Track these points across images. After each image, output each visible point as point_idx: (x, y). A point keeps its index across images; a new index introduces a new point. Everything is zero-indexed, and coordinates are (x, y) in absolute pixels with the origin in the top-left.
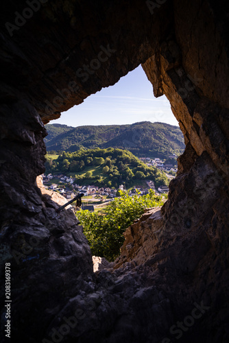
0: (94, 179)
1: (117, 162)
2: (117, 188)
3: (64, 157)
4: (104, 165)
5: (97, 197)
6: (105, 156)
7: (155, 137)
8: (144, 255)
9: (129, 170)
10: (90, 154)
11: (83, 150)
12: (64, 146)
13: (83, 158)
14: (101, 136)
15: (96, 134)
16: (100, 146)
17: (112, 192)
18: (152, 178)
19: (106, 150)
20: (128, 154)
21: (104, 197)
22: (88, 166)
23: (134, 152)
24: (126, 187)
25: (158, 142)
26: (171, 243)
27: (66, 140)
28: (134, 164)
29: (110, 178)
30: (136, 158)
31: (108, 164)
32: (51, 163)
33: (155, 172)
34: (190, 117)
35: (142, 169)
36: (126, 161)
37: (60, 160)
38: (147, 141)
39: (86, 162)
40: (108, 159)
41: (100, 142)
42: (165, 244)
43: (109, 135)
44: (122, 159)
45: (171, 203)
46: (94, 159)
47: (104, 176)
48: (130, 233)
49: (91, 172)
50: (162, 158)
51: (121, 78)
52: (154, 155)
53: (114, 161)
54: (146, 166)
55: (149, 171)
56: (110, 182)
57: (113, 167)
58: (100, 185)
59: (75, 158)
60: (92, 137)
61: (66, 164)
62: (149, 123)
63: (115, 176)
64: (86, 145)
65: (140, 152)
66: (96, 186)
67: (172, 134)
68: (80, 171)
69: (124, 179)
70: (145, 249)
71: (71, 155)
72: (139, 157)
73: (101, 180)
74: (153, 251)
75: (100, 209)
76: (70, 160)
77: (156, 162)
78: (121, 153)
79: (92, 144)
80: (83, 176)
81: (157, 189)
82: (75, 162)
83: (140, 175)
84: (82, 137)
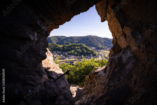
0: (74, 53)
1: (81, 48)
2: (81, 56)
3: (65, 46)
4: (77, 49)
5: (75, 59)
6: (77, 46)
7: (93, 40)
8: (98, 93)
9: (85, 50)
10: (72, 45)
11: (70, 44)
12: (65, 43)
13: (71, 47)
14: (76, 40)
15: (75, 39)
16: (76, 43)
17: (79, 57)
18: (92, 53)
19: (77, 44)
20: (84, 45)
21: (77, 59)
22: (72, 49)
23: (86, 45)
24: (84, 56)
25: (94, 42)
26: (111, 89)
27: (65, 41)
28: (86, 49)
29: (79, 53)
30: (87, 47)
31: (78, 48)
32: (61, 48)
33: (93, 51)
34: (121, 29)
35: (89, 50)
36: (84, 47)
37: (63, 47)
38: (90, 41)
39: (71, 48)
40: (78, 47)
41: (76, 42)
42: (108, 89)
43: (79, 39)
44: (83, 47)
45: (111, 69)
46: (74, 47)
47: (77, 52)
48: (89, 77)
49: (73, 51)
50: (95, 47)
51: (90, 8)
52: (93, 46)
53: (80, 48)
54: (90, 49)
55: (91, 51)
56: (79, 54)
57: (80, 49)
58: (76, 55)
59: (68, 47)
60: (73, 40)
61: (65, 48)
62: (91, 36)
63: (80, 52)
64: (71, 43)
65: (88, 45)
66: (74, 56)
67: (98, 39)
68: (69, 51)
69: (83, 53)
70: (98, 89)
71: (67, 46)
72: (88, 46)
73: (76, 54)
74: (102, 91)
75: (76, 62)
76: (66, 47)
77: (93, 48)
78: (82, 45)
79: (73, 42)
80: (70, 52)
81: (93, 57)
82: (68, 48)
83: (88, 52)
84: (70, 40)
